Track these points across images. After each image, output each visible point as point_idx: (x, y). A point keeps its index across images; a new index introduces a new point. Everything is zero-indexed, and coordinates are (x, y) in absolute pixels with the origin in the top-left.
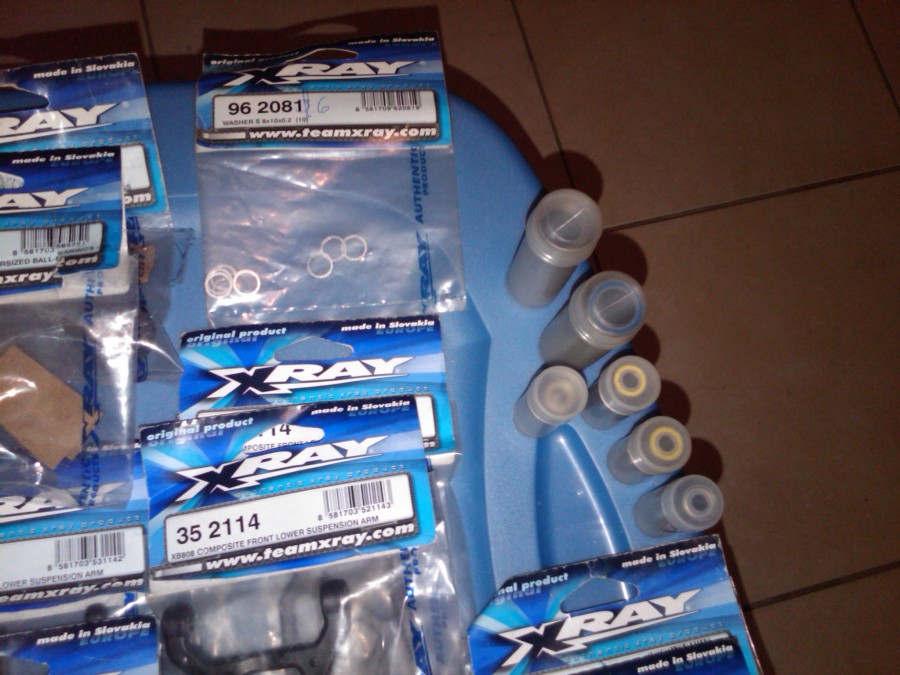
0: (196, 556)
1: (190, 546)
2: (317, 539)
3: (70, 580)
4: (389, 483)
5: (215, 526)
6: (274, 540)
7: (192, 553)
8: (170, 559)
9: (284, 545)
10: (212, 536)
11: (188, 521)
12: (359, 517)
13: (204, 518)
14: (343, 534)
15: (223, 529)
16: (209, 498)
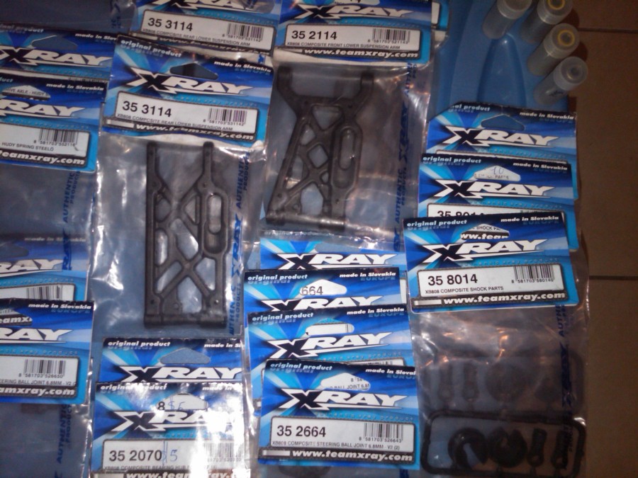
0: (300, 45)
1: (297, 40)
2: (365, 50)
3: (232, 44)
4: (409, 33)
5: (313, 34)
6: (343, 46)
7: (298, 44)
8: (286, 44)
9: (347, 50)
10: (310, 38)
11: (299, 28)
12: (390, 45)
13: (308, 29)
14: (379, 51)
15: (317, 36)
16: (312, 20)
